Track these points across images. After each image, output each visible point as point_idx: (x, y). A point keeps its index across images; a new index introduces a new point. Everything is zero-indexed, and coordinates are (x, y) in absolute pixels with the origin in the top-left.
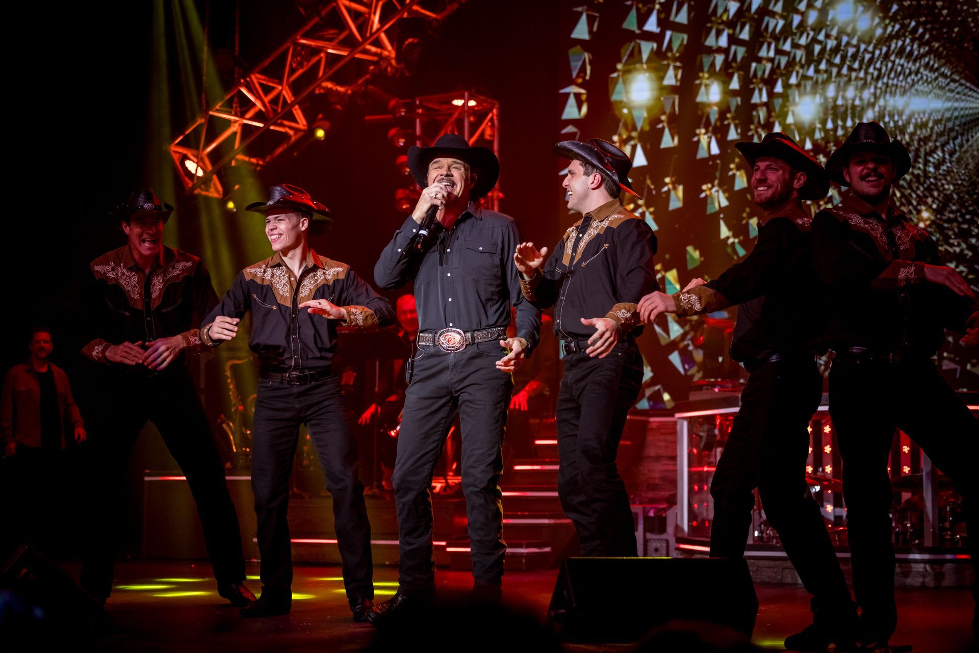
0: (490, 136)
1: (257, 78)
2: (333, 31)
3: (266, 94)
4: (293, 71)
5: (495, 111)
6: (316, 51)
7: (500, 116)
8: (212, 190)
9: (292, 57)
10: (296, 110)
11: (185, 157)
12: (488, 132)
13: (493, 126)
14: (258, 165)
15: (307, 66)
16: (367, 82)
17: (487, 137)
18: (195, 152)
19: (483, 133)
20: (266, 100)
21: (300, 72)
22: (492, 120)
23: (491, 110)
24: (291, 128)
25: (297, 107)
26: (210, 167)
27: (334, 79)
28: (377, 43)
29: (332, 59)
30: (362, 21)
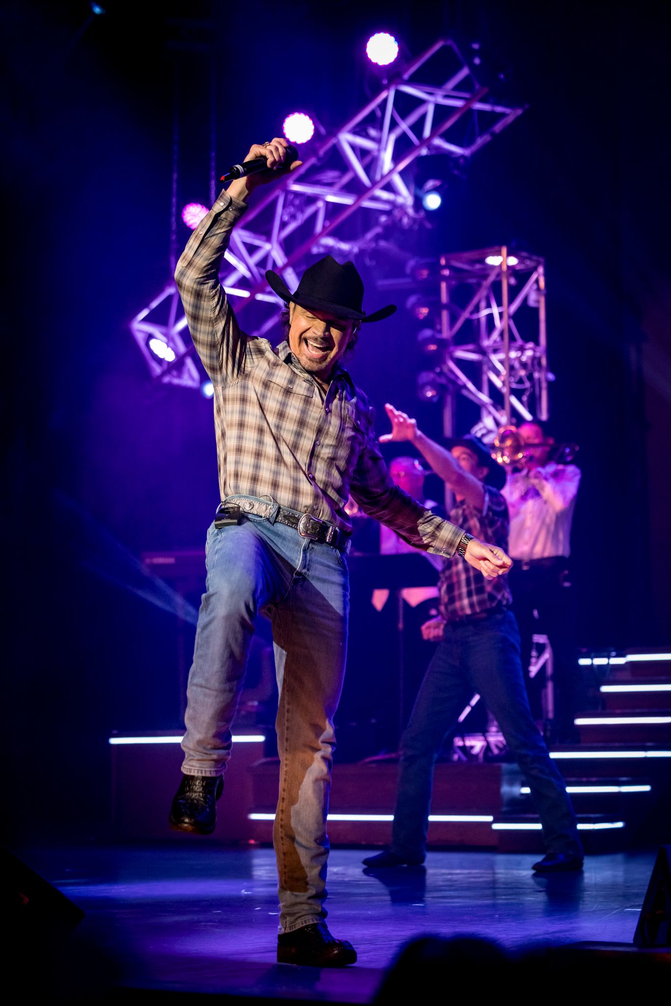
0: (535, 302)
1: (240, 236)
2: (334, 174)
3: (251, 255)
4: (283, 225)
5: (540, 270)
6: (312, 199)
7: (547, 276)
8: (186, 376)
9: (283, 208)
10: (288, 274)
11: (151, 336)
12: (533, 297)
13: (538, 289)
15: (301, 218)
16: (378, 237)
17: (531, 303)
18: (163, 329)
19: (526, 299)
20: (252, 262)
21: (293, 226)
22: (536, 281)
23: (535, 269)
25: (290, 271)
26: (182, 349)
27: (339, 234)
28: (389, 187)
29: (333, 210)
30: (370, 160)
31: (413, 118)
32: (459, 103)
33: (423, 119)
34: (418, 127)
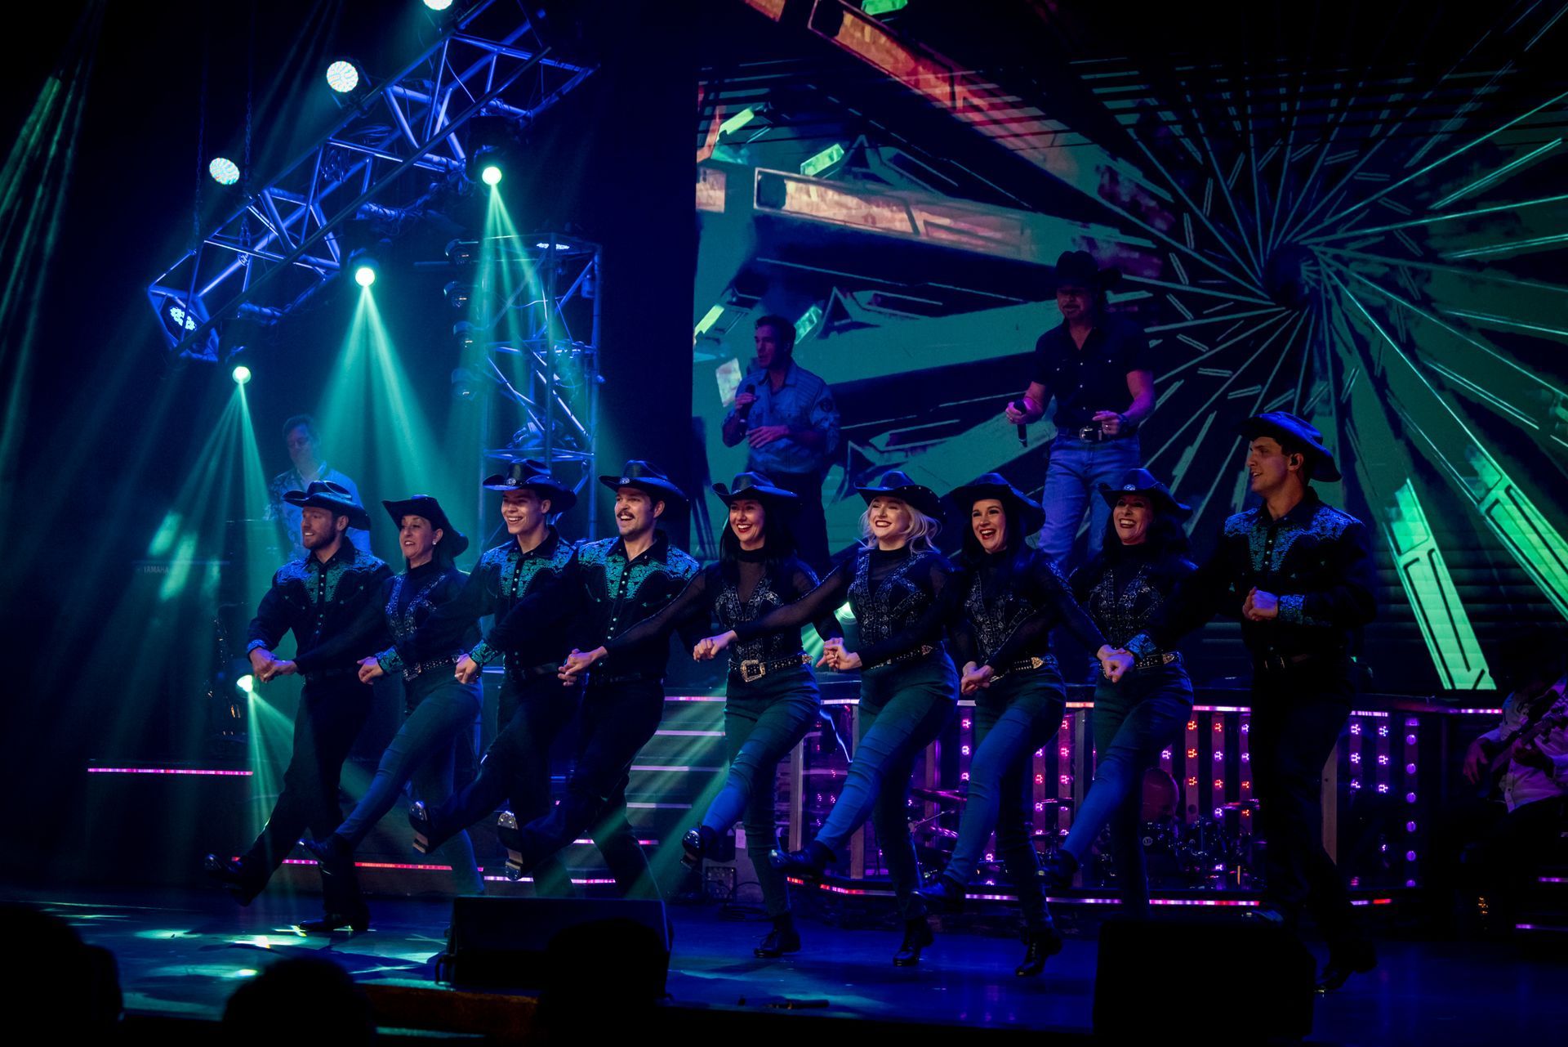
0: (589, 293)
1: (271, 194)
2: (383, 129)
3: (284, 217)
4: (323, 184)
5: (596, 258)
6: (357, 157)
7: (603, 265)
8: (209, 350)
9: (322, 164)
10: (329, 240)
11: (171, 303)
13: (593, 279)
14: (273, 316)
15: (344, 177)
16: (427, 205)
17: (585, 295)
18: (184, 295)
19: (579, 288)
20: (284, 226)
21: (335, 184)
22: (592, 268)
23: (591, 257)
24: (321, 266)
25: (331, 235)
26: (206, 317)
27: (383, 199)
28: (444, 149)
29: (382, 168)
30: (420, 115)
31: (471, 72)
32: (526, 56)
33: (484, 72)
34: (477, 83)
